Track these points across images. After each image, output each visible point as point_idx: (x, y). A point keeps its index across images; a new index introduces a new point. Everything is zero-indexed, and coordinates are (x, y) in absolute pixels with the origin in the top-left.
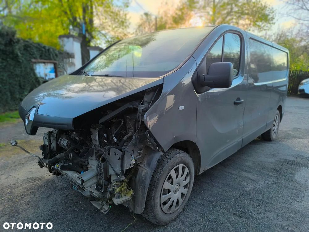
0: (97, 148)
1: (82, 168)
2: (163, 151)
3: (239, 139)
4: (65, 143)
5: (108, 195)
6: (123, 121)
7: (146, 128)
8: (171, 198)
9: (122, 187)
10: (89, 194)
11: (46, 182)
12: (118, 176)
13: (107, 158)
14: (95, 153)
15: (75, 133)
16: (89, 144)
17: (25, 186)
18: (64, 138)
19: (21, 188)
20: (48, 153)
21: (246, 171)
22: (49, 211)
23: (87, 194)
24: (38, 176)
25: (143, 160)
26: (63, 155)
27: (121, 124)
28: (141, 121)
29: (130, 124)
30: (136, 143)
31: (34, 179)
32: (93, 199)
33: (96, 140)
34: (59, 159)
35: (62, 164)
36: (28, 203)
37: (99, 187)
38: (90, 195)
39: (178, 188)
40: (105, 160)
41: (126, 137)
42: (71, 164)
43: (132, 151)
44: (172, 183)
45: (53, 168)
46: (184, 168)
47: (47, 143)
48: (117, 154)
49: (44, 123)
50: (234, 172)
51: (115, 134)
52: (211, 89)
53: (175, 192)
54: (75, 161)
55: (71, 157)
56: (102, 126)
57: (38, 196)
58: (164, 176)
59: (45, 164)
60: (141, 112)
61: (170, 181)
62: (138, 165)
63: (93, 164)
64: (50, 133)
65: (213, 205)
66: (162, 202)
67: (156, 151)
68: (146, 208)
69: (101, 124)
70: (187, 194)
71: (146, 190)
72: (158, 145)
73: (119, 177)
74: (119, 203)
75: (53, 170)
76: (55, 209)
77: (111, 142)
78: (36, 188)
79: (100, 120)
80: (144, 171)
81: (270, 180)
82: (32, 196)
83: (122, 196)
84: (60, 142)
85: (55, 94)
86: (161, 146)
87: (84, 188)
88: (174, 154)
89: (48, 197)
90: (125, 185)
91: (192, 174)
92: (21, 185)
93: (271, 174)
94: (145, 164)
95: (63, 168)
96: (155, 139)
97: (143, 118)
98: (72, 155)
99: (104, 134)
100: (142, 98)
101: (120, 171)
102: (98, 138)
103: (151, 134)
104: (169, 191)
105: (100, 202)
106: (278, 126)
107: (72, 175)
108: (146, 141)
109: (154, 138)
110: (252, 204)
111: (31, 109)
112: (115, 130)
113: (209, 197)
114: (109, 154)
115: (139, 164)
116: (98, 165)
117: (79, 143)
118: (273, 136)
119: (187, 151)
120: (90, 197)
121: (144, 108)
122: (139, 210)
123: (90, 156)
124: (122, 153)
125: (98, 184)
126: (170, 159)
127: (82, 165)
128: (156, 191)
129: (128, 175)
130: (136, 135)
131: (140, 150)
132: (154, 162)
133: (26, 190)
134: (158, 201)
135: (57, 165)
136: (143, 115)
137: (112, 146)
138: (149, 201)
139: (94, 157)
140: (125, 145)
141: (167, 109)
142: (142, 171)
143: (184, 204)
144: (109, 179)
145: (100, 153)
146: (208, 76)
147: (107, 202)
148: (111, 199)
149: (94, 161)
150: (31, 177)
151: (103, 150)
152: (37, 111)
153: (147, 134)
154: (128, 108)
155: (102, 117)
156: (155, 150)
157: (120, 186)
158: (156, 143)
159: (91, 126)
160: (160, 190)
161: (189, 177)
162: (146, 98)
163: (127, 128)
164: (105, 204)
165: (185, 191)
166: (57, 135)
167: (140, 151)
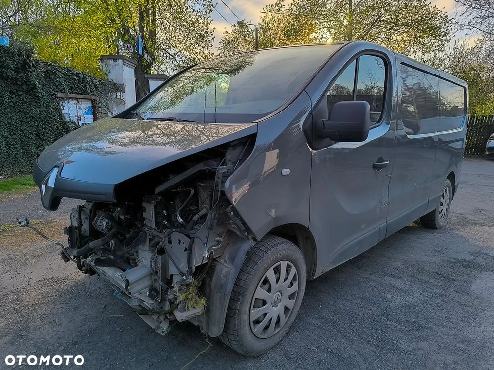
0: (153, 232)
1: (129, 263)
2: (255, 239)
3: (382, 224)
4: (103, 224)
5: (167, 307)
6: (192, 192)
7: (229, 203)
8: (266, 314)
9: (188, 293)
10: (138, 304)
11: (73, 286)
12: (182, 276)
13: (167, 247)
14: (148, 240)
15: (119, 209)
16: (139, 226)
17: (40, 291)
18: (102, 216)
19: (33, 293)
20: (77, 239)
21: (392, 276)
22: (75, 331)
23: (134, 304)
24: (62, 276)
25: (223, 251)
26: (100, 242)
27: (191, 196)
28: (221, 190)
29: (204, 196)
30: (212, 225)
31: (55, 281)
32: (145, 312)
33: (151, 220)
34: (93, 248)
35: (97, 257)
36: (45, 317)
37: (153, 292)
38: (140, 305)
39: (279, 298)
40: (164, 250)
41: (197, 215)
42: (112, 257)
43: (206, 237)
44: (269, 290)
45: (84, 263)
46: (288, 267)
47: (75, 224)
48: (181, 243)
49: (70, 192)
50: (373, 277)
51: (181, 211)
52: (335, 143)
53: (275, 304)
54: (119, 253)
55: (112, 246)
56: (160, 198)
57: (59, 307)
58: (256, 279)
59: (72, 257)
60: (221, 177)
61: (267, 286)
62: (215, 260)
63: (145, 256)
64: (81, 209)
65: (336, 327)
66: (252, 320)
67: (244, 240)
68: (226, 328)
69: (159, 194)
70: (293, 308)
71: (227, 299)
72: (248, 230)
73: (184, 278)
74: (184, 318)
75: (84, 266)
76: (86, 326)
77: (173, 224)
78: (57, 293)
79: (156, 189)
80: (225, 270)
81: (431, 290)
82: (52, 306)
83: (188, 307)
84: (96, 222)
85: (90, 146)
86: (252, 231)
87: (130, 293)
88: (273, 244)
89: (76, 309)
90: (193, 291)
91: (302, 277)
92: (34, 290)
93: (433, 282)
94: (226, 258)
95: (99, 262)
96: (242, 220)
97: (223, 186)
98: (115, 244)
99: (164, 211)
100: (223, 155)
101: (186, 268)
102: (153, 217)
103: (237, 211)
104: (264, 303)
105: (155, 317)
106: (449, 204)
107: (113, 274)
108: (227, 222)
109: (241, 217)
110: (399, 327)
111: (52, 170)
112: (181, 204)
113: (329, 315)
114: (170, 242)
115: (217, 259)
116: (153, 259)
117: (125, 224)
118: (440, 221)
119: (294, 240)
120: (141, 309)
121: (226, 170)
122: (216, 331)
123: (141, 243)
124: (189, 240)
125: (152, 289)
126: (266, 252)
127: (128, 259)
128: (243, 302)
129: (198, 276)
130: (212, 213)
131: (219, 236)
132: (241, 256)
133: (41, 297)
134: (246, 317)
135: (90, 259)
136: (223, 182)
137: (175, 230)
138: (231, 317)
139: (147, 247)
140: (195, 229)
141: (265, 172)
142: (221, 270)
143: (289, 324)
144: (169, 282)
145: (156, 239)
146: (329, 122)
147: (166, 317)
148: (171, 313)
149: (146, 253)
150: (50, 277)
151: (161, 235)
152: (59, 173)
153: (230, 212)
154: (201, 170)
155: (160, 183)
156: (243, 237)
157: (186, 292)
158: (244, 226)
159: (144, 198)
160: (250, 300)
161: (298, 281)
162: (230, 155)
163: (200, 201)
164: (162, 320)
165: (290, 304)
166: (91, 211)
167: (218, 238)
